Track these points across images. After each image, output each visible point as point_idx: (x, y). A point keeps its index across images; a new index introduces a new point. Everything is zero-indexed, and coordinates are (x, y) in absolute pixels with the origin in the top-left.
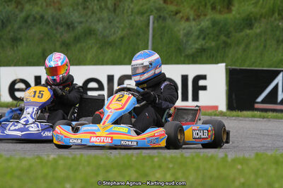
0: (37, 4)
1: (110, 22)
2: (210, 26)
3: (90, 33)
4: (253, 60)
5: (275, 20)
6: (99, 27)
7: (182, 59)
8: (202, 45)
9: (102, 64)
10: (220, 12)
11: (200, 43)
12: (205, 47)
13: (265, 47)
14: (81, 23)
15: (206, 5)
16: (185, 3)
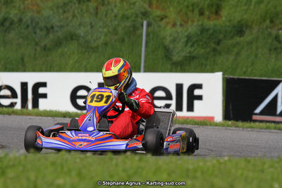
0: (14, 7)
1: (92, 27)
2: (199, 33)
3: (72, 37)
4: (245, 69)
5: (267, 27)
6: (81, 32)
7: (169, 67)
8: (190, 52)
10: (209, 18)
11: (188, 51)
12: (193, 55)
13: (256, 56)
14: (62, 27)
15: (193, 11)
16: (172, 9)
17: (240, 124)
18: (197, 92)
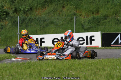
1: (58, 19)
2: (92, 19)
3: (52, 23)
4: (108, 30)
6: (55, 21)
7: (83, 31)
9: (57, 33)
10: (95, 14)
12: (91, 26)
14: (48, 20)
15: (90, 12)
16: (83, 12)
17: (107, 48)
18: (93, 38)
